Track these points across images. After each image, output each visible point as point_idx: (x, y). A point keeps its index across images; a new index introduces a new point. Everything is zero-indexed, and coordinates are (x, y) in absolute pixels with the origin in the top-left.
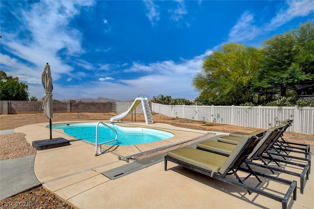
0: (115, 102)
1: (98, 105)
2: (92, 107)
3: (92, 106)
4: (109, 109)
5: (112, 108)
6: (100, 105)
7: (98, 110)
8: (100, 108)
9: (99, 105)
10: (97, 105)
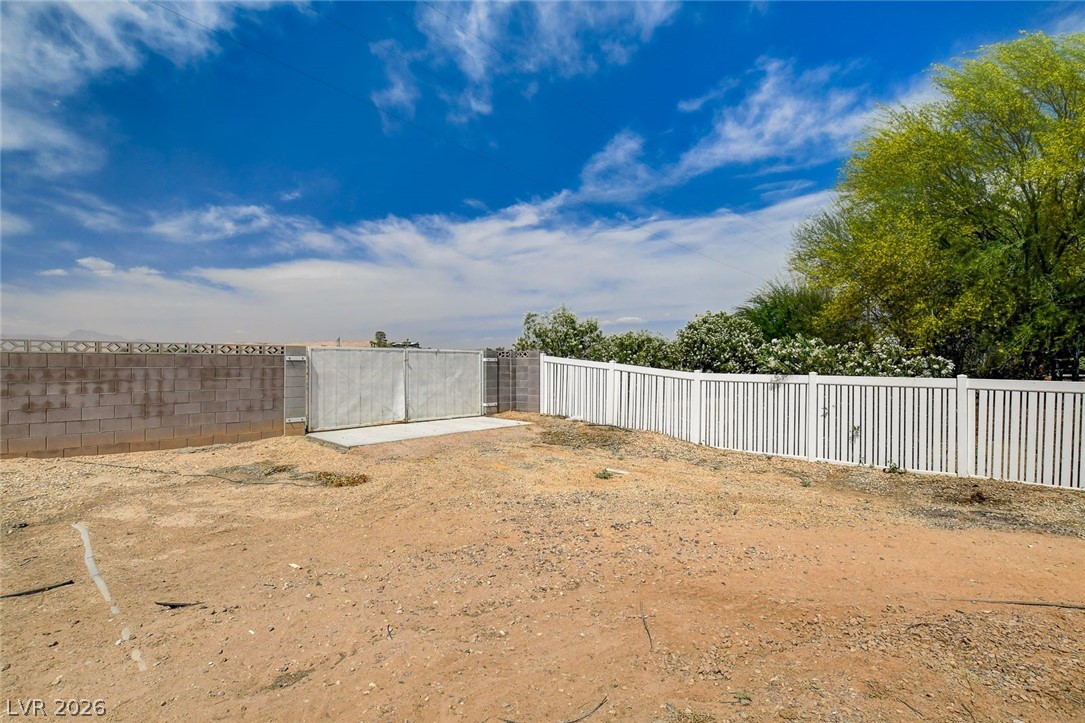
0: (301, 350)
1: (146, 376)
2: (75, 401)
3: (82, 390)
4: (250, 409)
5: (277, 401)
6: (169, 375)
7: (139, 424)
8: (161, 402)
9: (154, 376)
10: (131, 379)
